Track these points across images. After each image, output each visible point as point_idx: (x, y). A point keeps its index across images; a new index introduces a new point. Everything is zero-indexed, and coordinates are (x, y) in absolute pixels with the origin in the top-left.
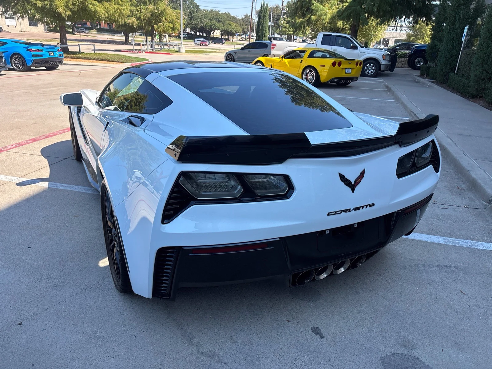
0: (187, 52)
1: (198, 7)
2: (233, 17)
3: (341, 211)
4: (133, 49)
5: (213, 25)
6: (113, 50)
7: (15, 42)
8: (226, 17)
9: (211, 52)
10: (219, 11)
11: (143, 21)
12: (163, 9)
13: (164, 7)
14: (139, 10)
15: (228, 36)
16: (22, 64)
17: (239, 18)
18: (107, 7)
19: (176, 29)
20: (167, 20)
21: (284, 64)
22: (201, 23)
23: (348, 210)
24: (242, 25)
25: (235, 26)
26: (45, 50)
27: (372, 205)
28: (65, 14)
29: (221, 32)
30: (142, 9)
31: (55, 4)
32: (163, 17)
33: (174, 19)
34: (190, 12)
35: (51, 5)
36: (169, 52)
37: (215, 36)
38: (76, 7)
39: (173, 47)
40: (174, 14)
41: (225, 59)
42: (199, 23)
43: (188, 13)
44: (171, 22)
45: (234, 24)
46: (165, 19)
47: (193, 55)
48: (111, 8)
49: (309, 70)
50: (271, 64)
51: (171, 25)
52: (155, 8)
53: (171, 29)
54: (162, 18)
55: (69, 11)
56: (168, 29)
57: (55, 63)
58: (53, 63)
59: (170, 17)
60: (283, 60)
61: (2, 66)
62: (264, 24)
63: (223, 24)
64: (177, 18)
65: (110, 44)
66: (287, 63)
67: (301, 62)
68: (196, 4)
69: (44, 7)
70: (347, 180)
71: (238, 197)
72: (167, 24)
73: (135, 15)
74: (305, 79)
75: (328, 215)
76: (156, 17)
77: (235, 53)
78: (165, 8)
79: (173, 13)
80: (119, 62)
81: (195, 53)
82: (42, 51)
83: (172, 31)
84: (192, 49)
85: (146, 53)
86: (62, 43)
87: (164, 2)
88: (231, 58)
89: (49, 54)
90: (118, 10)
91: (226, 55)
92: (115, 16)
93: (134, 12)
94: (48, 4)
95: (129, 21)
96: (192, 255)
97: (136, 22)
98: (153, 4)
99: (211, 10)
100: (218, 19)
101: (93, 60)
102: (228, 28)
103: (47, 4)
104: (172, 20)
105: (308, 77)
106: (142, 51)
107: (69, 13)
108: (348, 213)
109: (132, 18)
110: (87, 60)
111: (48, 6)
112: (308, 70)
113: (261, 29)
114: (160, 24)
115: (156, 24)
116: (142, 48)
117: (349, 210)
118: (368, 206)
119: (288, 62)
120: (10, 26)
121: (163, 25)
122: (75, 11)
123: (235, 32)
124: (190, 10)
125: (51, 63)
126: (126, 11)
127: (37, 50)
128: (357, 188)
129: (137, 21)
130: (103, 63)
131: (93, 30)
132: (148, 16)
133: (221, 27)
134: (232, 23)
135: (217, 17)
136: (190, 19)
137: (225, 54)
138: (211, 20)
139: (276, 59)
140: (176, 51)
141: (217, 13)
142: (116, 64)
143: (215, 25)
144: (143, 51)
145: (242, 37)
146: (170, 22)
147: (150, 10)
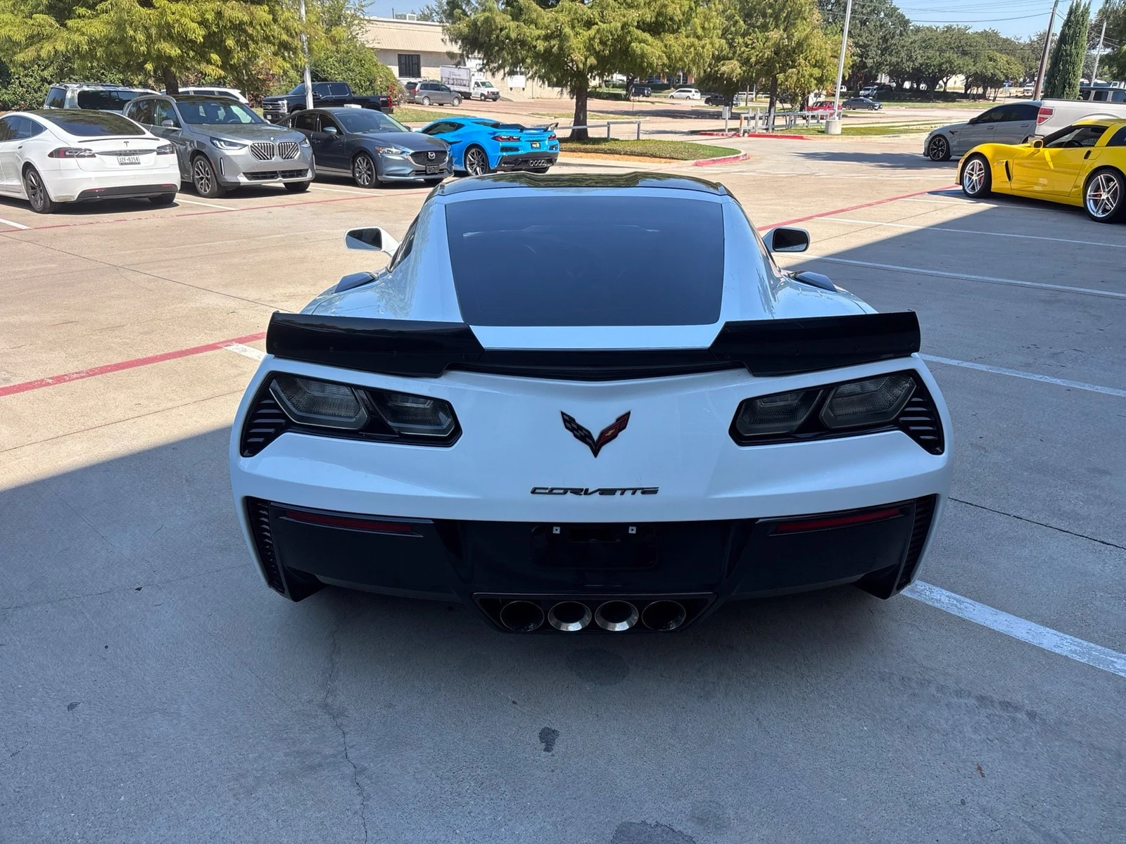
0: (845, 131)
1: (905, 23)
2: (1004, 39)
3: (566, 491)
4: (724, 128)
5: (946, 62)
6: (687, 131)
7: (477, 123)
8: (983, 41)
9: (906, 132)
10: (967, 28)
11: (755, 65)
12: (803, 36)
13: (806, 32)
14: (750, 42)
15: (985, 89)
16: (483, 165)
17: (1022, 41)
18: (668, 43)
19: (827, 80)
20: (809, 62)
21: (1041, 161)
22: (907, 61)
23: (582, 490)
24: (1028, 58)
25: (1007, 61)
26: (526, 138)
27: (654, 491)
28: (585, 64)
29: (967, 78)
30: (755, 41)
31: (568, 44)
32: (801, 56)
33: (826, 58)
34: (885, 36)
35: (561, 48)
36: (801, 133)
37: (951, 88)
38: (609, 48)
39: (818, 122)
40: (827, 46)
41: (925, 149)
42: (902, 61)
43: (878, 39)
44: (818, 64)
45: (1002, 59)
46: (805, 60)
47: (858, 138)
48: (676, 45)
49: (1104, 177)
50: (1007, 163)
51: (817, 72)
52: (785, 36)
53: (816, 82)
54: (797, 58)
55: (592, 57)
56: (808, 82)
57: (540, 163)
58: (536, 163)
59: (816, 53)
60: (1039, 151)
61: (443, 170)
62: (1071, 55)
63: (973, 60)
64: (835, 54)
65: (691, 118)
66: (1048, 158)
67: (1086, 157)
68: (903, 16)
69: (548, 51)
70: (580, 428)
71: (361, 430)
72: (807, 70)
73: (739, 55)
74: (1091, 201)
75: (533, 492)
76: (786, 56)
77: (953, 133)
78: (807, 34)
79: (826, 43)
80: (673, 158)
81: (864, 134)
82: (519, 139)
83: (817, 85)
84: (876, 123)
85: (750, 136)
86: (577, 122)
87: (808, 20)
88: (942, 146)
89: (531, 144)
90: (692, 49)
91: (930, 139)
92: (684, 62)
93: (738, 49)
94: (557, 46)
95: (723, 69)
96: (285, 518)
97: (739, 70)
98: (782, 27)
99: (948, 27)
100: (961, 49)
101: (624, 154)
102: (986, 67)
103: (554, 46)
104: (822, 60)
105: (1101, 195)
106: (742, 132)
107: (592, 61)
108: (583, 497)
109: (732, 61)
110: (611, 156)
111: (555, 49)
112: (1101, 178)
113: (1061, 68)
114: (790, 70)
115: (783, 70)
116: (742, 126)
117: (586, 492)
118: (639, 492)
119: (1052, 157)
120: (515, 88)
121: (799, 72)
122: (605, 56)
123: (1003, 78)
124: (886, 30)
125: (532, 163)
126: (708, 50)
127: (510, 139)
128: (606, 449)
129: (740, 68)
130: (640, 161)
131: (669, 89)
132: (766, 55)
133: (968, 65)
134: (998, 55)
135: (960, 42)
136: (882, 52)
137: (925, 136)
138: (941, 51)
139: (1023, 149)
140: (819, 132)
141: (962, 33)
142: (666, 162)
143: (950, 62)
144: (745, 132)
145: (1026, 88)
146: (815, 66)
147: (773, 42)
